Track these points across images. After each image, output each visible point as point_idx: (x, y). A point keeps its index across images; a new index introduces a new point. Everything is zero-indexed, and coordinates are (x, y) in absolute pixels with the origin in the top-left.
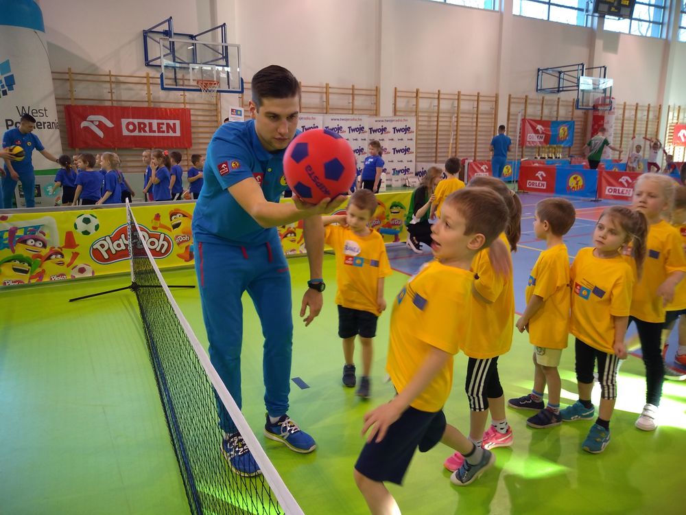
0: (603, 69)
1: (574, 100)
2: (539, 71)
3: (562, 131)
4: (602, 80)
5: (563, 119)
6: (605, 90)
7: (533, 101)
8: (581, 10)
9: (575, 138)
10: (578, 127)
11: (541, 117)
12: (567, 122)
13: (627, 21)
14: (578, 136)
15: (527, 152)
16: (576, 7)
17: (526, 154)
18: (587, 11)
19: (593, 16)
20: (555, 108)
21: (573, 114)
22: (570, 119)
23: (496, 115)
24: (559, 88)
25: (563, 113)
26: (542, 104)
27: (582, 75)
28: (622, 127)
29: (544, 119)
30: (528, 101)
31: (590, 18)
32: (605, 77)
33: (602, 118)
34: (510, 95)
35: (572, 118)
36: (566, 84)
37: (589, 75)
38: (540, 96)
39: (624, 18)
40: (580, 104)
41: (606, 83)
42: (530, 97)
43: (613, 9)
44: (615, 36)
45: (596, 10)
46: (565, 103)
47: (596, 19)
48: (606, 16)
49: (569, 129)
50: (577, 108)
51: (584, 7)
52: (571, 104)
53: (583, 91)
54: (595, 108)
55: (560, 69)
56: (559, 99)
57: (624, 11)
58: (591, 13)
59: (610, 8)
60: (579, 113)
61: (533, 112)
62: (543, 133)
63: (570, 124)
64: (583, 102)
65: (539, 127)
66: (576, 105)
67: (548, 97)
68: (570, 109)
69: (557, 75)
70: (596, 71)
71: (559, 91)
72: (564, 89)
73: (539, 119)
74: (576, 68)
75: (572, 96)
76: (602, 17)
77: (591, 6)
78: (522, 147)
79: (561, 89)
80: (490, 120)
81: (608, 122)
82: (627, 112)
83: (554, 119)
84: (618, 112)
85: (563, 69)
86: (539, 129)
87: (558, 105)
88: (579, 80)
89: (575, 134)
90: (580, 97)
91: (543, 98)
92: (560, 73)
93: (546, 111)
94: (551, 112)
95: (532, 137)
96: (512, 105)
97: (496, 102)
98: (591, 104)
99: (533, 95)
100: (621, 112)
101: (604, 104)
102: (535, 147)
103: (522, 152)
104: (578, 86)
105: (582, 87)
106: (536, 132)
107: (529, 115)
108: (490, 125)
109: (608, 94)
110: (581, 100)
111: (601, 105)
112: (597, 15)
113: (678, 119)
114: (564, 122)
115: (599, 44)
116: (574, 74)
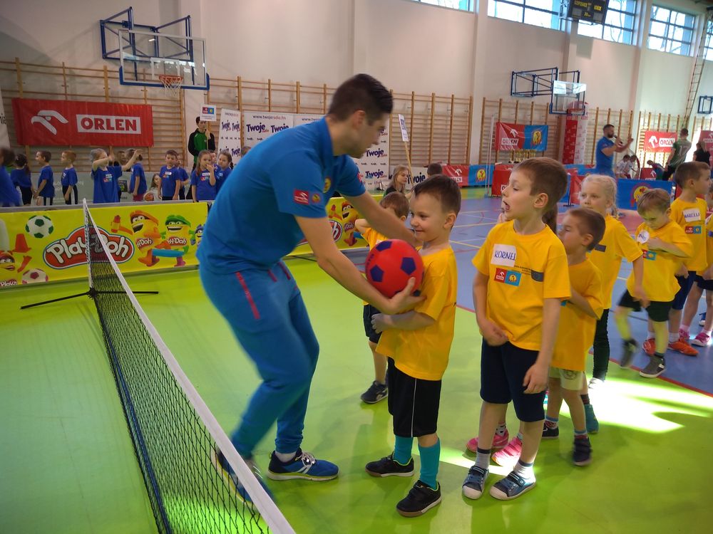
0: (576, 74)
1: (548, 104)
2: (513, 74)
3: (536, 135)
4: (575, 85)
5: (536, 124)
6: (578, 95)
7: (507, 105)
8: (556, 13)
9: (548, 143)
10: (551, 132)
11: (516, 122)
12: (541, 126)
13: (600, 26)
14: (551, 141)
15: (501, 156)
16: (551, 10)
17: (501, 158)
18: (561, 15)
19: (567, 20)
20: (529, 112)
21: (546, 119)
22: (544, 124)
23: (470, 118)
24: (533, 92)
25: (537, 118)
26: (517, 108)
27: (556, 79)
28: (595, 132)
29: (518, 123)
30: (503, 105)
31: (564, 21)
32: (578, 82)
33: (576, 123)
34: (484, 99)
35: (546, 123)
36: (540, 88)
37: (563, 79)
38: (514, 99)
39: (597, 23)
40: (554, 108)
41: (580, 88)
42: (504, 100)
43: (586, 14)
44: (589, 41)
45: (570, 14)
46: (539, 108)
47: (570, 23)
48: (580, 21)
49: (542, 133)
50: (551, 112)
51: (558, 10)
52: (545, 108)
53: (556, 95)
54: (568, 112)
55: (534, 73)
56: (533, 103)
57: (597, 16)
58: (565, 17)
59: (583, 13)
60: (553, 117)
61: (507, 115)
62: (517, 137)
63: (544, 129)
64: (556, 107)
65: (513, 131)
66: (550, 108)
67: (522, 101)
68: (544, 113)
69: (532, 79)
70: (570, 76)
71: (533, 95)
72: (538, 93)
73: (513, 122)
74: (550, 72)
75: (546, 100)
76: (576, 21)
77: (565, 10)
78: (496, 152)
79: (535, 93)
80: (464, 124)
81: (581, 128)
82: (599, 116)
83: (529, 123)
84: (591, 118)
85: (537, 73)
86: (513, 133)
87: (532, 109)
88: (552, 84)
89: (548, 139)
90: (554, 102)
91: (517, 102)
92: (534, 76)
93: (520, 115)
94: (525, 116)
95: (506, 142)
96: (486, 108)
97: (471, 104)
98: (564, 109)
99: (507, 98)
100: (594, 117)
101: (577, 109)
102: (509, 151)
103: (496, 156)
104: (552, 90)
105: (555, 91)
106: (510, 136)
107: (503, 119)
108: (464, 128)
109: (581, 99)
110: (554, 104)
111: (574, 110)
112: (571, 19)
113: (648, 125)
114: (537, 127)
115: (573, 48)
116: (549, 78)
